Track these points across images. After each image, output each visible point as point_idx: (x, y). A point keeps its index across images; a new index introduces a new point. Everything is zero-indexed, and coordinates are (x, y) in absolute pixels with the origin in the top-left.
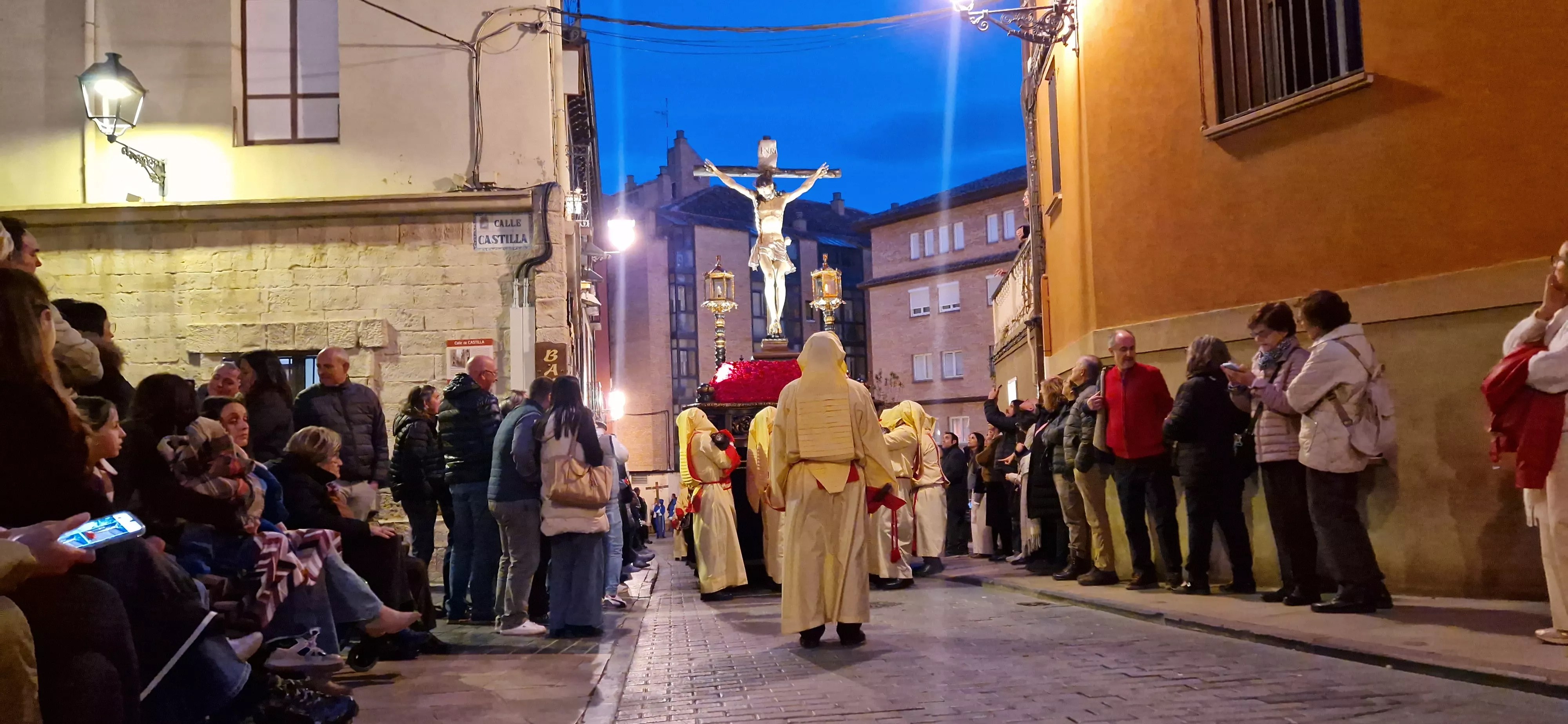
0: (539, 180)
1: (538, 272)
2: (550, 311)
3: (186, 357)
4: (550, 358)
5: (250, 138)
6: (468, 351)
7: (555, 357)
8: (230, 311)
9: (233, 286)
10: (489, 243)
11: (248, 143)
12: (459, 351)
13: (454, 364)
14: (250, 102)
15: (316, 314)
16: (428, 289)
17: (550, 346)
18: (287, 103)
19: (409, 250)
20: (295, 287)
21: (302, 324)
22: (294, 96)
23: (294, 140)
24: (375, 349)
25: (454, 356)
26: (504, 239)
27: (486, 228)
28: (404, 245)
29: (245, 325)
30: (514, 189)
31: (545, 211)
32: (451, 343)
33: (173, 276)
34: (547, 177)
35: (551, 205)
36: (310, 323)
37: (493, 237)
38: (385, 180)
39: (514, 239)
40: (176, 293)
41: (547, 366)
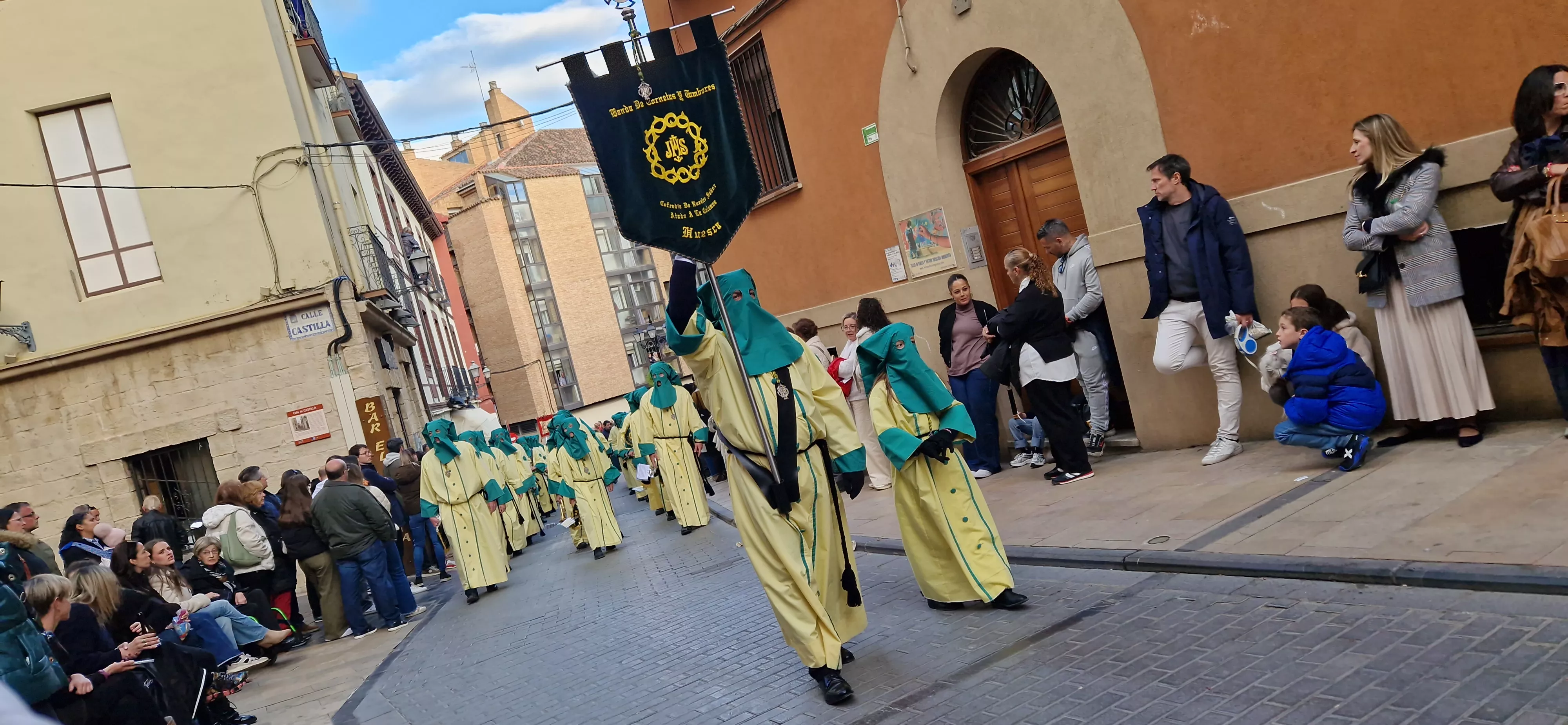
0: (329, 277)
1: (344, 347)
2: (361, 375)
3: (86, 469)
4: (370, 409)
5: (89, 291)
6: (305, 417)
7: (374, 408)
8: (111, 427)
9: (108, 408)
10: (301, 332)
11: (88, 295)
12: (298, 418)
13: (297, 429)
14: (80, 262)
15: (179, 415)
16: (263, 377)
17: (368, 400)
18: (113, 256)
19: (240, 351)
20: (158, 398)
21: (172, 425)
22: (117, 251)
23: (127, 285)
24: (232, 431)
25: (295, 423)
26: (312, 327)
27: (296, 322)
28: (235, 348)
29: (126, 435)
30: (310, 289)
31: (338, 303)
32: (290, 414)
33: (57, 411)
34: (334, 274)
35: (341, 296)
36: (177, 424)
37: (303, 328)
38: (207, 303)
39: (320, 326)
40: (65, 423)
41: (369, 415)
